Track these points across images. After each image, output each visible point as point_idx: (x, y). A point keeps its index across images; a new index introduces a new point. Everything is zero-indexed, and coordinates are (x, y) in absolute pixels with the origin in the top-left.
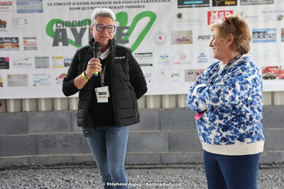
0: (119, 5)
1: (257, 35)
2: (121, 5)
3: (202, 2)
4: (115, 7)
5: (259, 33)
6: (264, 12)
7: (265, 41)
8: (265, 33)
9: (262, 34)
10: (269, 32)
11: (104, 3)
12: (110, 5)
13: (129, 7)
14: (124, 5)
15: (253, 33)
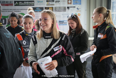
0: (12, 11)
1: (60, 22)
2: (12, 10)
3: (41, 10)
4: (10, 11)
5: (61, 22)
6: (63, 14)
7: (63, 25)
8: (63, 22)
9: (62, 22)
10: (64, 22)
11: (6, 10)
12: (8, 11)
13: (15, 11)
14: (13, 10)
15: (59, 22)
